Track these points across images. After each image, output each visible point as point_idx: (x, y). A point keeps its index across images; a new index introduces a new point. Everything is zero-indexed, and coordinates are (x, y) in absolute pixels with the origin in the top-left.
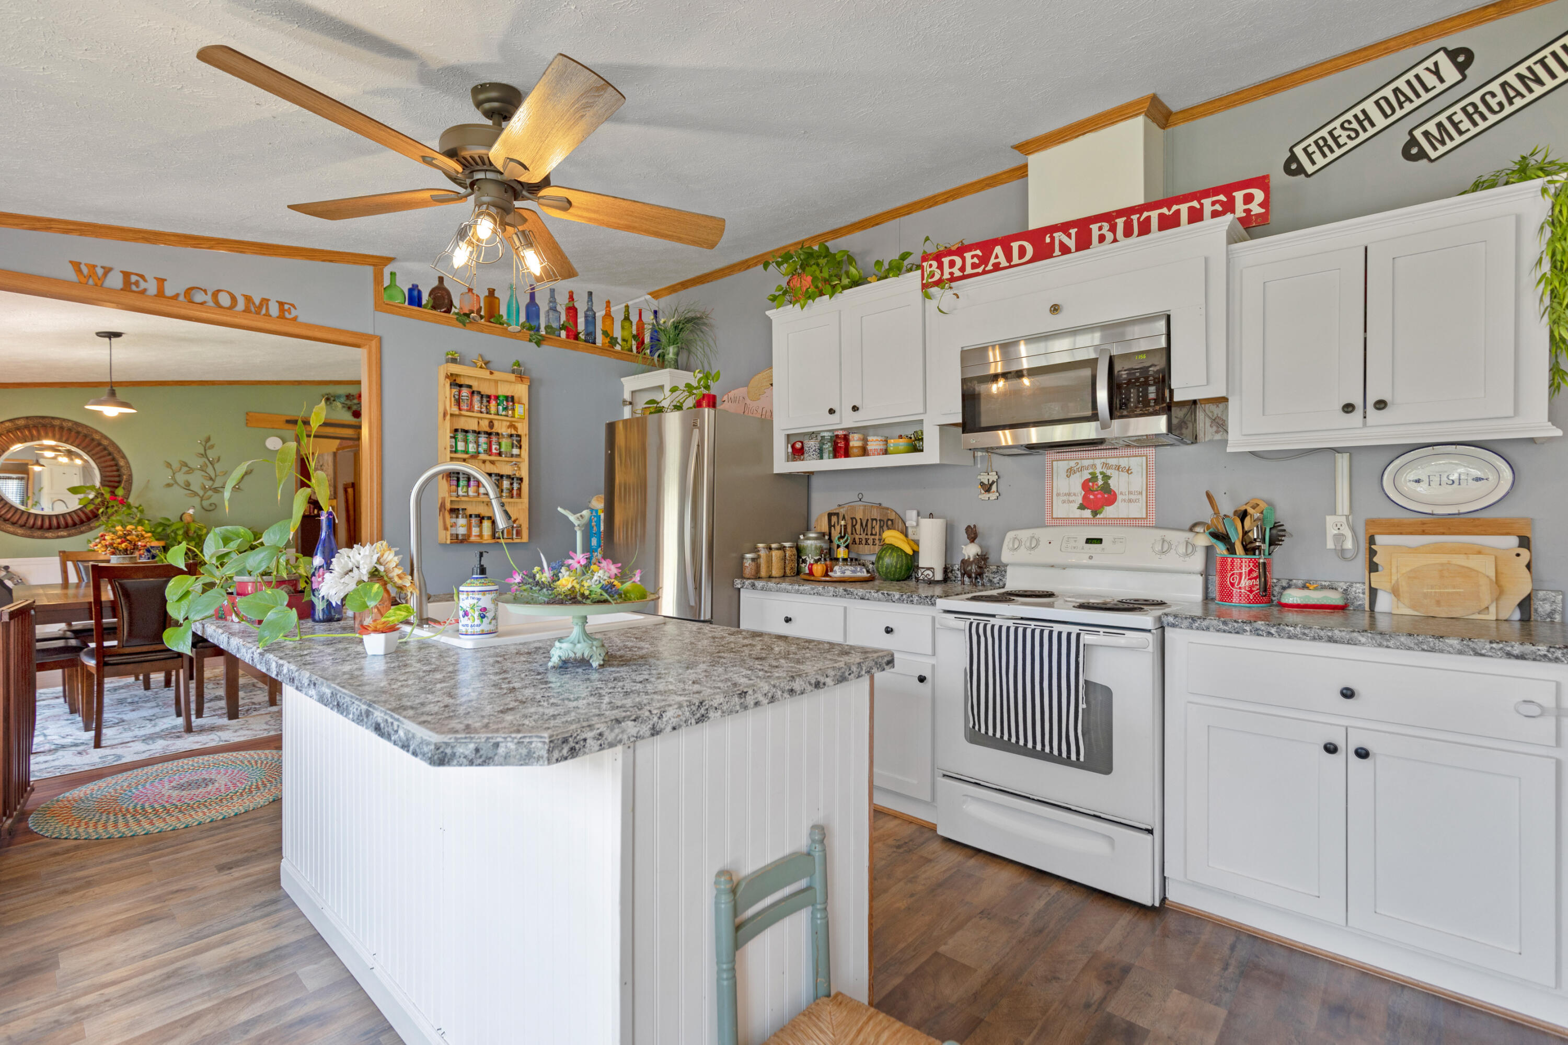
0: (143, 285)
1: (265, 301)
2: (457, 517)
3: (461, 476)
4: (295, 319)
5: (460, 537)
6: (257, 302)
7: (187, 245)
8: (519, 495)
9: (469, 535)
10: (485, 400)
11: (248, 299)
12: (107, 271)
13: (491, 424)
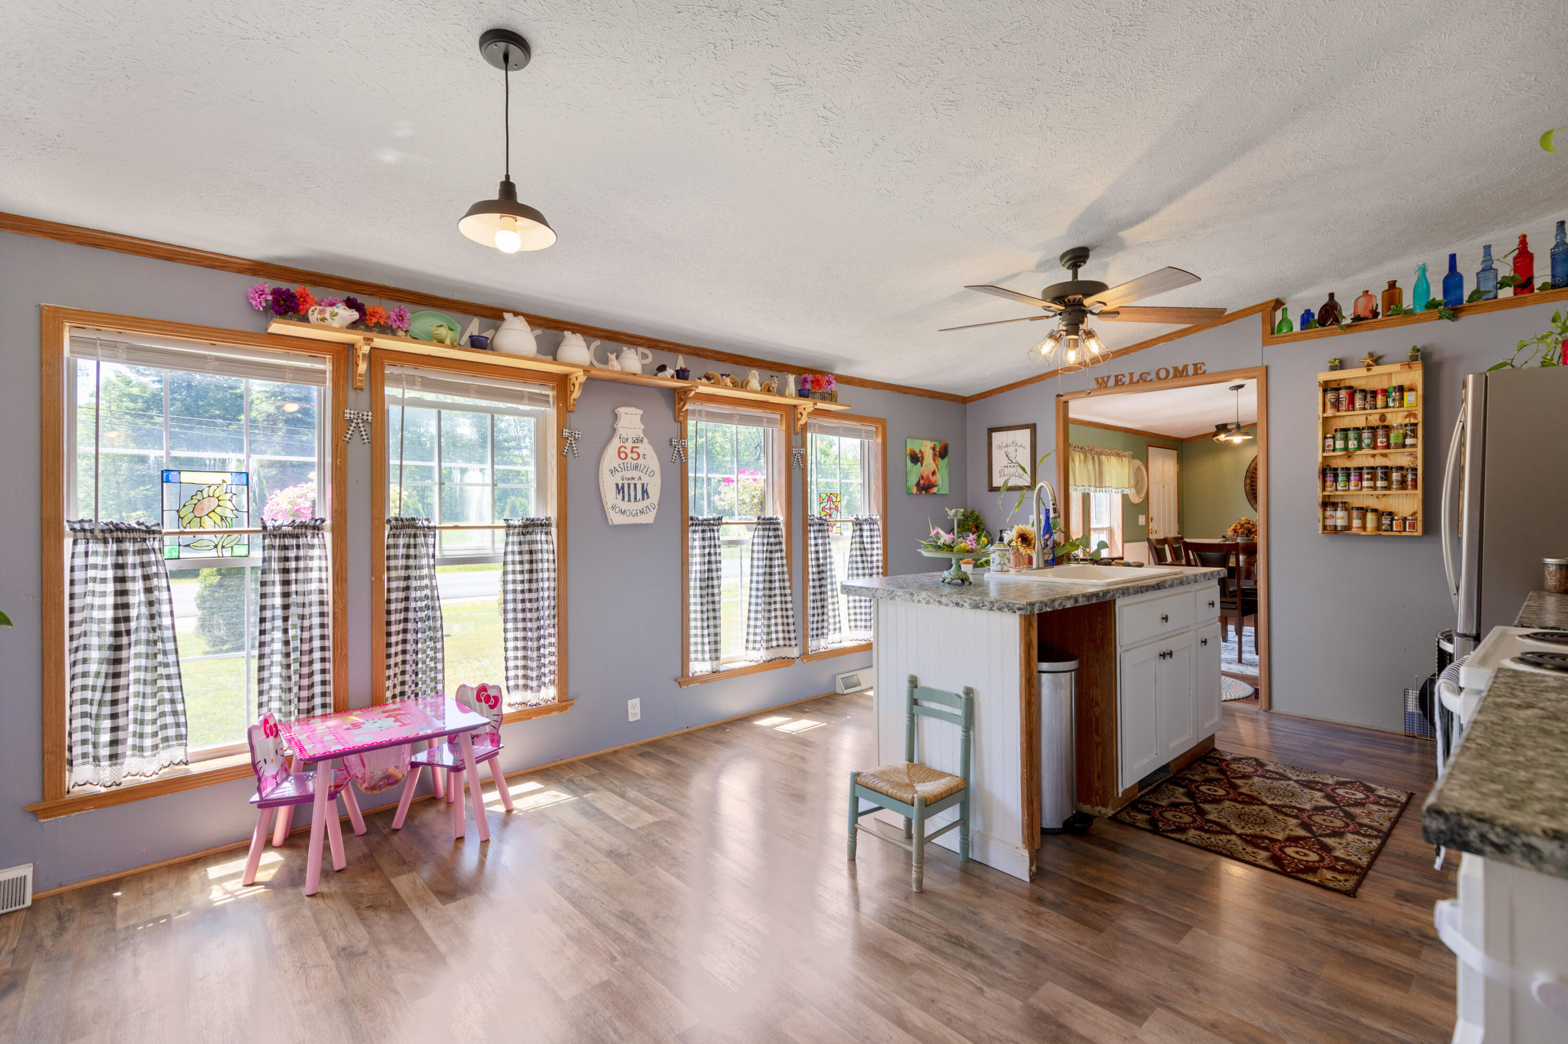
0: (1124, 380)
1: (1185, 367)
2: (1336, 510)
3: (1339, 471)
4: (1204, 372)
5: (1339, 528)
6: (1181, 369)
7: (1143, 348)
8: (1415, 487)
9: (1348, 527)
10: (1369, 396)
11: (1176, 369)
12: (1109, 377)
13: (1383, 417)
